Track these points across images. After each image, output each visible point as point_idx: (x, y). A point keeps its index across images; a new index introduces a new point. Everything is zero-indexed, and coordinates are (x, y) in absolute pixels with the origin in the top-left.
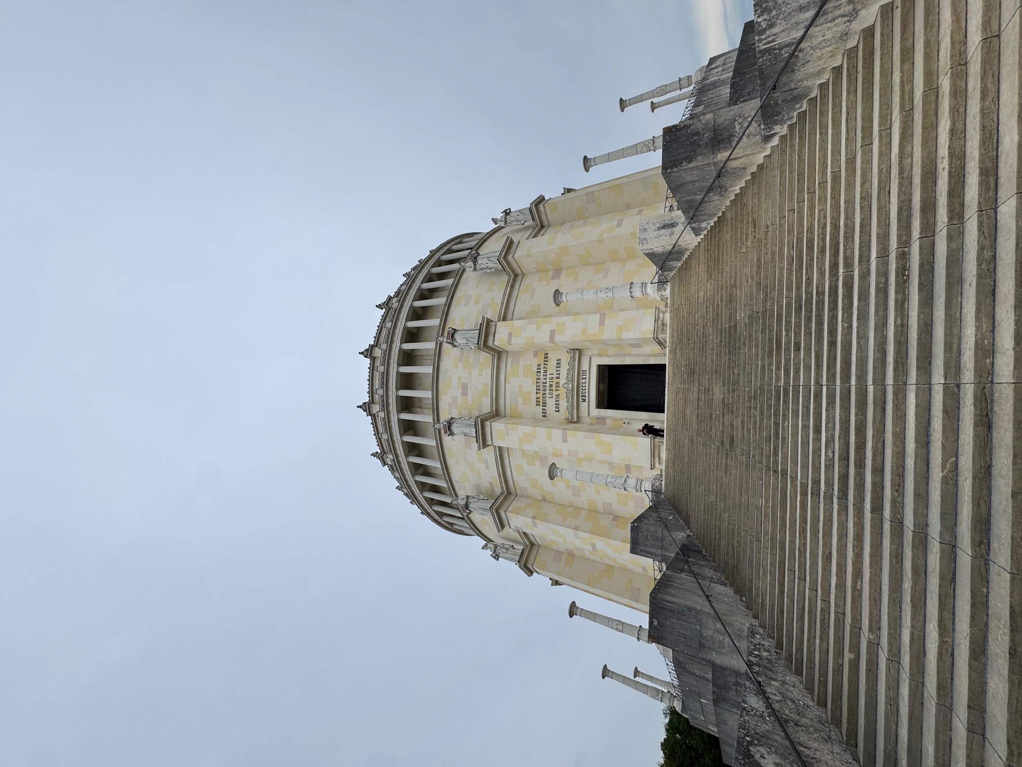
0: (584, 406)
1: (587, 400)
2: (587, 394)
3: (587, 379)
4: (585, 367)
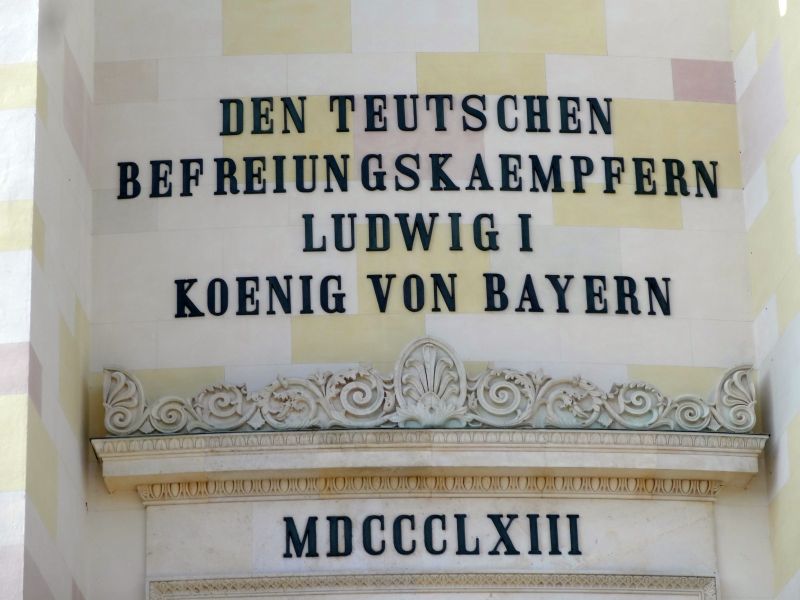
0: (253, 535)
1: (301, 564)
2: (359, 559)
3: (504, 561)
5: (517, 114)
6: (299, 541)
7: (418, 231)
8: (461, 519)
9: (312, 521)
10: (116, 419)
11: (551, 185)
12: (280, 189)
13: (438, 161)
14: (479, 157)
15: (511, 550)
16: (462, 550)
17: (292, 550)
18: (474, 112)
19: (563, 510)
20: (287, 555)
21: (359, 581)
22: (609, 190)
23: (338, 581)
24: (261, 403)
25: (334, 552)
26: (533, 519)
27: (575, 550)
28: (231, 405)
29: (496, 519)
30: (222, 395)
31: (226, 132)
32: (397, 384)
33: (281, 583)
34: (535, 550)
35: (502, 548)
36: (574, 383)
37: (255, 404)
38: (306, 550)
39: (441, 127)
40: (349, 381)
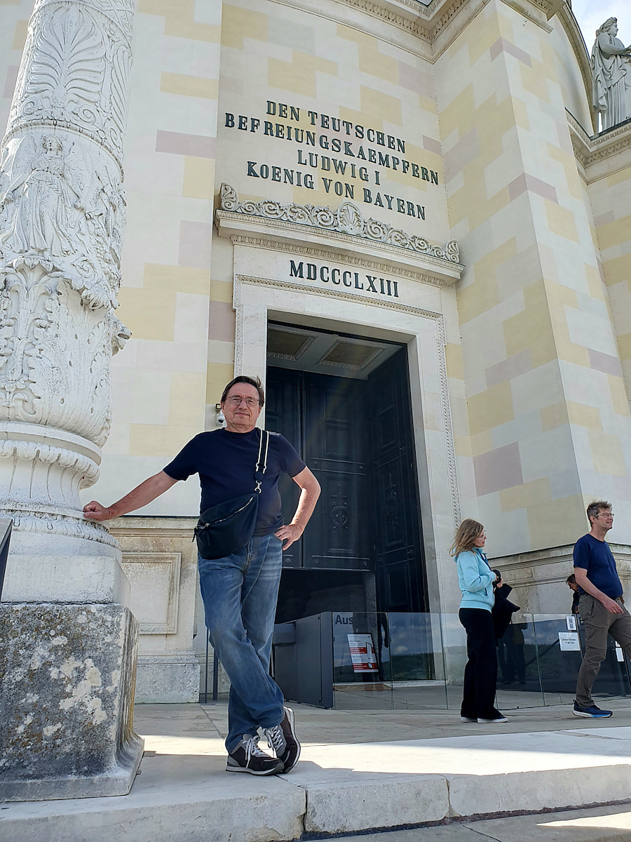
0: (277, 264)
1: (297, 280)
2: (318, 283)
3: (371, 294)
4: (411, 291)
5: (374, 136)
6: (296, 270)
7: (340, 167)
8: (356, 275)
9: (301, 264)
10: (227, 204)
11: (385, 165)
12: (289, 139)
13: (348, 144)
14: (361, 147)
15: (374, 290)
16: (357, 287)
17: (293, 273)
18: (359, 132)
19: (393, 279)
20: (291, 275)
21: (319, 291)
22: (404, 172)
23: (310, 289)
24: (286, 211)
25: (309, 278)
27: (396, 295)
28: (274, 210)
29: (369, 277)
30: (271, 205)
31: (269, 113)
32: (338, 216)
33: (290, 286)
34: (382, 292)
35: (371, 289)
36: (401, 232)
37: (283, 212)
38: (298, 275)
39: (348, 133)
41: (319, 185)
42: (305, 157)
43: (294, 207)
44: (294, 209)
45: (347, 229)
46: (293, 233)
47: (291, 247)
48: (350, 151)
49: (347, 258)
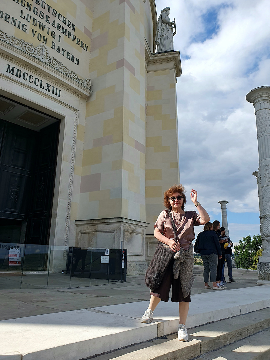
1: (10, 75)
2: (21, 80)
3: (47, 92)
4: (66, 96)
5: (61, 18)
6: (10, 70)
7: (42, 27)
8: (41, 81)
9: (14, 68)
11: (65, 34)
12: (17, 2)
13: (48, 17)
14: (54, 21)
15: (49, 91)
16: (41, 87)
18: (55, 13)
19: (59, 88)
20: (7, 72)
21: (21, 84)
22: (73, 40)
23: (17, 82)
25: (17, 76)
26: (54, 87)
27: (59, 96)
28: (3, 36)
29: (48, 84)
30: (1, 33)
32: (37, 50)
33: (6, 77)
34: (53, 93)
35: (48, 90)
36: (66, 68)
37: (8, 38)
38: (11, 73)
39: (49, 11)
40: (28, 45)
41: (29, 32)
42: (24, 15)
43: (14, 38)
44: (14, 39)
45: (41, 58)
46: (11, 51)
47: (9, 58)
48: (48, 20)
49: (38, 72)
